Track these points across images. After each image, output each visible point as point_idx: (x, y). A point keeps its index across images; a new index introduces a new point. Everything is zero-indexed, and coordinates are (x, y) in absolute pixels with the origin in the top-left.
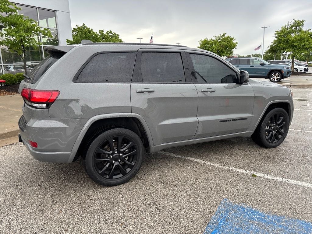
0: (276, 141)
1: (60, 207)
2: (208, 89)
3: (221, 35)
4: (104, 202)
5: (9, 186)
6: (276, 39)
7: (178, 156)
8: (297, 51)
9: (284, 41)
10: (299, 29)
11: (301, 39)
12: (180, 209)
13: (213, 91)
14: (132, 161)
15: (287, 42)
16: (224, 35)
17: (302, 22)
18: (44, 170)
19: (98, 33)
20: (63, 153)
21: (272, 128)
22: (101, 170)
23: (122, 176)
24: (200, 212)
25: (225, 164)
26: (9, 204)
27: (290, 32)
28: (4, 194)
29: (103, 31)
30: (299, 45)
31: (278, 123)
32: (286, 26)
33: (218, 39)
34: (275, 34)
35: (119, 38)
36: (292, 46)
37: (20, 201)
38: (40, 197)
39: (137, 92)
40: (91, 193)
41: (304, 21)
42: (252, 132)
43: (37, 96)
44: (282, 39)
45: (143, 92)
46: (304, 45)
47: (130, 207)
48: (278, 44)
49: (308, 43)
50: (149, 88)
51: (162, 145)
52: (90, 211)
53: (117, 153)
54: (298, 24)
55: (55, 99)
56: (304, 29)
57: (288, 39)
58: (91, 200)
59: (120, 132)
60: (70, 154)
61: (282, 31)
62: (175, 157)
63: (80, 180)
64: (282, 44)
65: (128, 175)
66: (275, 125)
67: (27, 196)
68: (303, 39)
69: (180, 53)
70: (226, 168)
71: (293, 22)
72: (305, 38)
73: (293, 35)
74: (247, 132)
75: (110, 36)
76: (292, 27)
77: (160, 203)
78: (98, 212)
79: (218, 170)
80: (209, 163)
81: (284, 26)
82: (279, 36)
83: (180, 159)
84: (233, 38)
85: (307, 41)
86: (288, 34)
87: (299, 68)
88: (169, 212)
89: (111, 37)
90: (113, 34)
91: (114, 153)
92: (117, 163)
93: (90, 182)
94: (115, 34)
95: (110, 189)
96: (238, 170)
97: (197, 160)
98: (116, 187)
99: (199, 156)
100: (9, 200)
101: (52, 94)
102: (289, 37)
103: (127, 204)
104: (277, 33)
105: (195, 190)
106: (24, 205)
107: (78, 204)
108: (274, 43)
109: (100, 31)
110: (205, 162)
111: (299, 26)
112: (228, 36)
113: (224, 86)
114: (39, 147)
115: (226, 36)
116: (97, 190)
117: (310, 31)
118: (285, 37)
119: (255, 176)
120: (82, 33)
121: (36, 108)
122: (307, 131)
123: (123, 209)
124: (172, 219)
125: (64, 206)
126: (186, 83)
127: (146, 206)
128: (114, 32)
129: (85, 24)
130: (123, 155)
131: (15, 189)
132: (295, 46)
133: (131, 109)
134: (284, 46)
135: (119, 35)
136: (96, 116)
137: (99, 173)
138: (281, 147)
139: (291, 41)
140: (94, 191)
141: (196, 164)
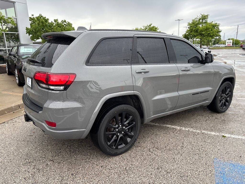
0: (225, 107)
1: (82, 179)
2: (186, 68)
3: (148, 25)
4: (118, 171)
5: (22, 164)
6: (189, 29)
7: (156, 124)
8: (204, 38)
9: (194, 31)
10: (205, 21)
11: (207, 29)
12: (185, 170)
13: (189, 70)
14: (131, 132)
15: (197, 31)
16: (150, 25)
17: (207, 16)
18: (48, 145)
19: (53, 22)
20: (78, 130)
21: (223, 97)
22: (109, 142)
23: (125, 145)
24: (202, 172)
25: (196, 128)
26: (31, 182)
27: (199, 24)
28: (22, 173)
29: (57, 20)
30: (205, 33)
31: (227, 93)
32: (195, 19)
33: (146, 28)
34: (188, 25)
35: (72, 26)
36: (200, 34)
37: (40, 178)
38: (58, 171)
39: (137, 73)
40: (102, 164)
41: (208, 15)
42: (211, 101)
43: (54, 79)
44: (193, 29)
45: (141, 73)
46: (209, 34)
47: (144, 173)
48: (190, 33)
49: (212, 32)
50: (145, 69)
51: (153, 116)
52: (111, 180)
53: (121, 126)
54: (204, 18)
55: (73, 81)
56: (209, 21)
57: (197, 29)
58: (106, 170)
59: (125, 108)
60: (85, 131)
61: (193, 23)
62: (154, 125)
63: (85, 152)
64: (193, 33)
65: (129, 144)
66: (224, 95)
67: (45, 172)
68: (208, 29)
69: (163, 38)
70: (198, 131)
71: (201, 16)
72: (209, 28)
73: (201, 26)
74: (207, 102)
75: (65, 24)
76: (200, 20)
77: (166, 167)
78: (118, 180)
79: (194, 134)
80: (184, 129)
81: (194, 19)
82: (191, 27)
83: (159, 126)
84: (157, 28)
85: (211, 30)
86: (197, 25)
87: (205, 51)
88: (178, 174)
89: (65, 26)
90: (67, 23)
91: (119, 126)
92: (121, 135)
93: (96, 153)
94: (69, 23)
95: (117, 158)
96: (209, 133)
97: (173, 127)
98: (121, 156)
99: (173, 123)
100: (29, 178)
101: (70, 77)
102: (198, 27)
103: (139, 170)
104: (189, 24)
105: (187, 152)
106: (47, 181)
107: (97, 175)
108: (187, 32)
109: (55, 21)
110: (181, 128)
111: (204, 19)
112: (154, 26)
113: (191, 66)
114: (57, 127)
115: (152, 26)
116: (106, 160)
117: (212, 23)
118: (195, 28)
119: (225, 137)
120: (39, 22)
121: (53, 90)
122: (239, 98)
123: (138, 175)
124: (185, 181)
125: (85, 178)
126: (169, 64)
127: (156, 171)
128: (68, 22)
129: (41, 15)
130: (126, 128)
131: (29, 166)
132: (203, 34)
133: (133, 88)
134: (195, 34)
135: (72, 24)
136: (107, 95)
137: (108, 145)
138: (227, 112)
139: (200, 30)
140: (103, 161)
141: (174, 130)
